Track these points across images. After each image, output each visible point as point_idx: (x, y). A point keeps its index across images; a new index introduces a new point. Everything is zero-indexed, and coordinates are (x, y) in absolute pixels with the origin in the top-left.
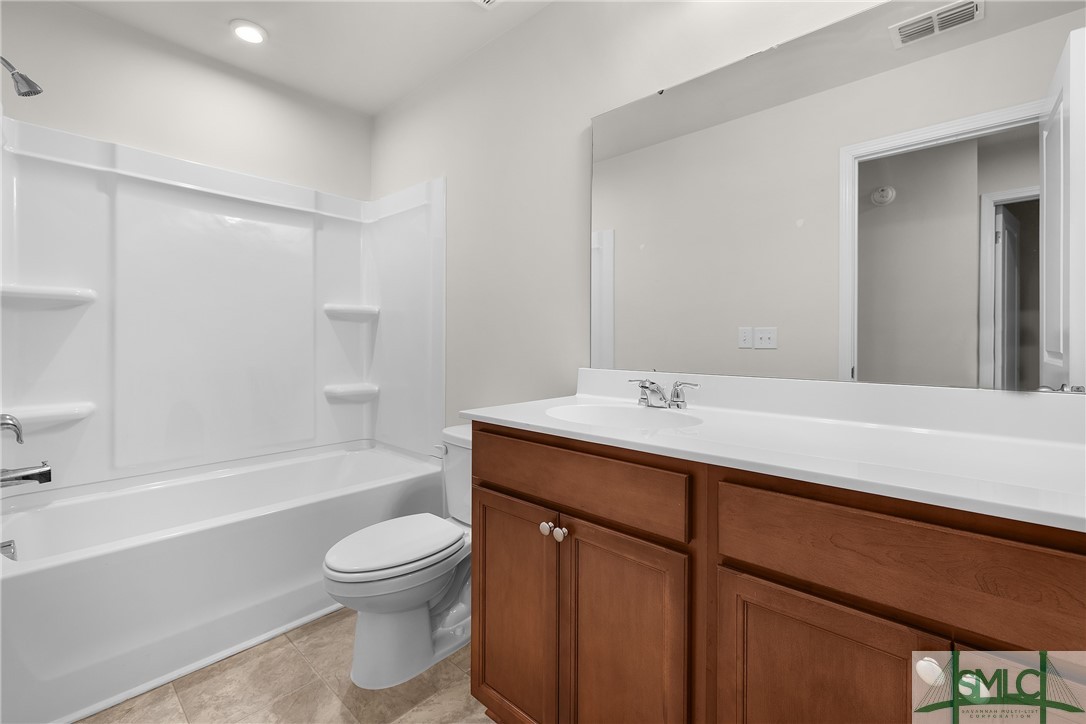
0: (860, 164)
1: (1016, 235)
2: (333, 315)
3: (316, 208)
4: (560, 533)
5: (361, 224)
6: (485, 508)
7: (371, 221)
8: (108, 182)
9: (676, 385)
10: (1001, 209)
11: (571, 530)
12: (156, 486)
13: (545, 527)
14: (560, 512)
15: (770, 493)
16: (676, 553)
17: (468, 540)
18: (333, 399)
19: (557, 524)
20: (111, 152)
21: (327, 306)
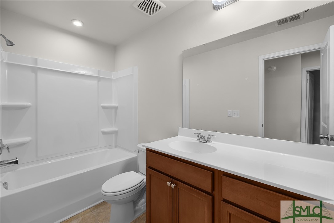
0: (265, 61)
1: (313, 80)
2: (104, 108)
3: (98, 75)
4: (173, 186)
5: (112, 79)
6: (150, 175)
7: (115, 78)
8: (35, 70)
9: (209, 135)
10: (308, 73)
11: (177, 185)
12: (50, 162)
13: (169, 183)
14: (174, 179)
15: (237, 181)
16: (209, 196)
17: (145, 180)
18: (104, 133)
19: (173, 183)
20: (36, 61)
21: (102, 105)
